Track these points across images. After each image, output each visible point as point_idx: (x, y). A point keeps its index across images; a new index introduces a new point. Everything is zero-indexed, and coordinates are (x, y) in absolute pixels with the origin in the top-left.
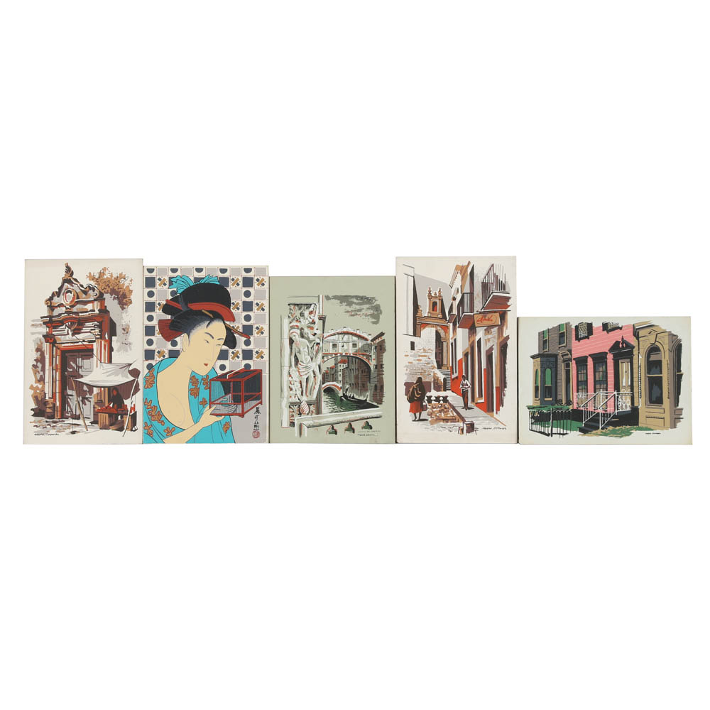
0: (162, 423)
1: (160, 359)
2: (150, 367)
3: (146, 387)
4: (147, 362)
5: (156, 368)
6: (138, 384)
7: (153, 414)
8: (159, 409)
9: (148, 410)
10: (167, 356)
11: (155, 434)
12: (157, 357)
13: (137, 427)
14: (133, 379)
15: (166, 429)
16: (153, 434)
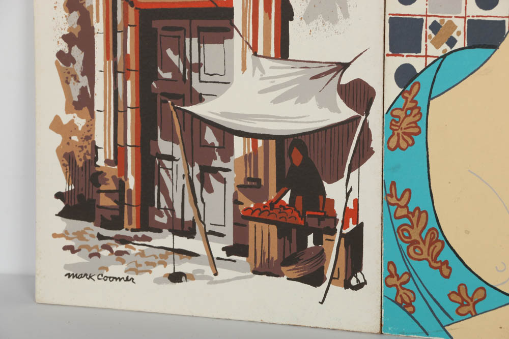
0: (444, 269)
1: (440, 54)
2: (406, 76)
3: (388, 147)
4: (396, 62)
5: (424, 80)
6: (366, 134)
7: (415, 236)
8: (432, 224)
9: (398, 223)
10: (461, 42)
11: (419, 303)
12: (431, 42)
13: (363, 276)
14: (353, 116)
15: (457, 292)
16: (413, 303)
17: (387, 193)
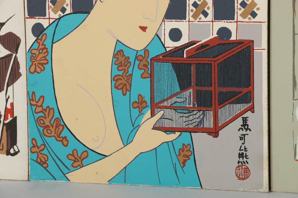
0: (64, 141)
1: (57, 17)
2: (38, 30)
3: (30, 72)
4: (32, 22)
5: (49, 32)
6: (16, 64)
7: (47, 123)
8: (57, 115)
9: (37, 116)
10: (69, 10)
11: (50, 162)
12: (52, 10)
13: (18, 147)
14: (9, 54)
15: (72, 154)
16: (47, 162)
17: (30, 98)
